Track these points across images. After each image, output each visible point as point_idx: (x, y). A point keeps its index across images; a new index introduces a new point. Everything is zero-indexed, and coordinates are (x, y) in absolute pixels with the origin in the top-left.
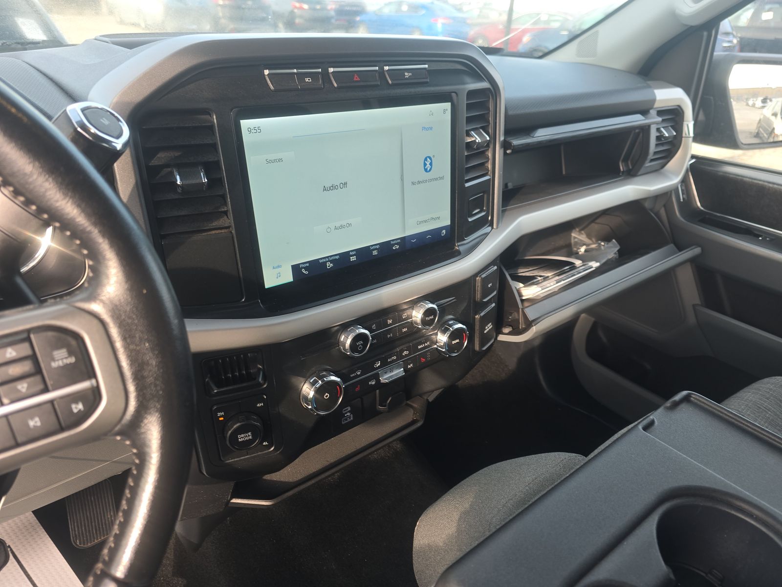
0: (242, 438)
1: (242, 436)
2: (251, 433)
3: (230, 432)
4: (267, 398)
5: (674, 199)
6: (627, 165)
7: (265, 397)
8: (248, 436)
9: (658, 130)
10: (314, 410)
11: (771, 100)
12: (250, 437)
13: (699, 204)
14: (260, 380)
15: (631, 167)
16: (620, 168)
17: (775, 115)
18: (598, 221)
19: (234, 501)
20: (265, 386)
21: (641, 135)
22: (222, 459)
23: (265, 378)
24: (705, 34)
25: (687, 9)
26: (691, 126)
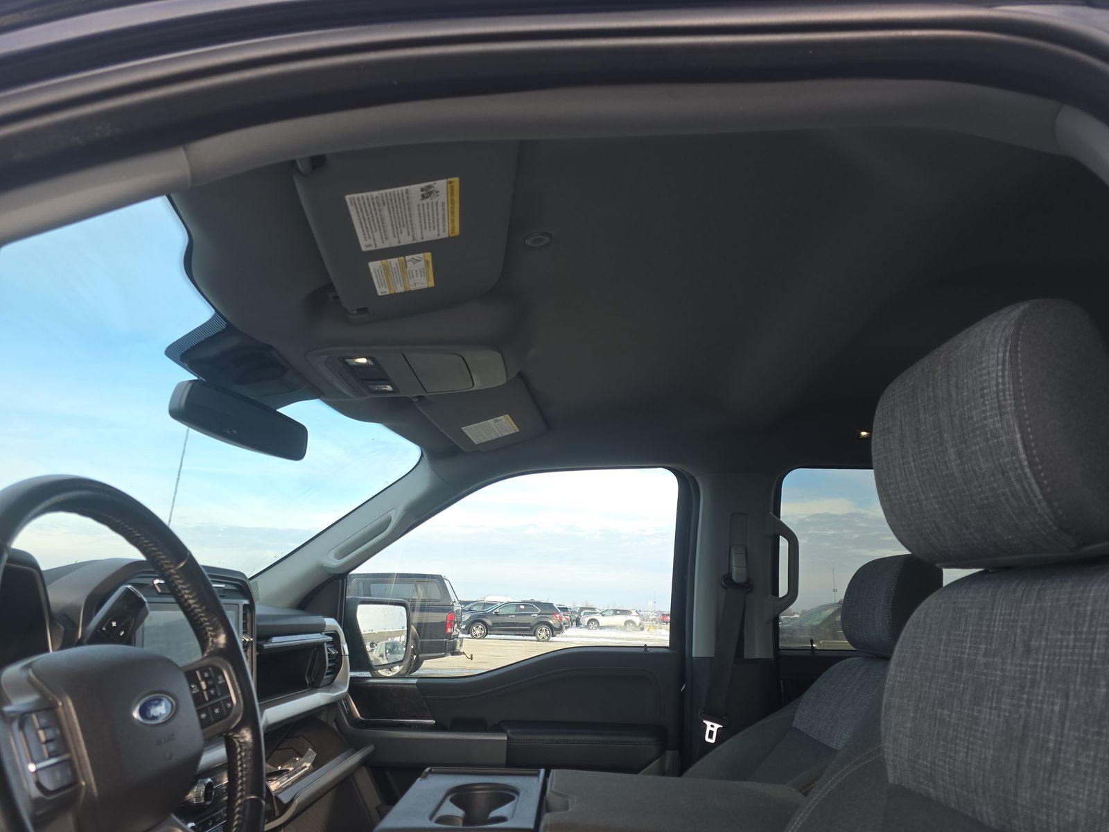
5: (342, 713)
6: (311, 679)
9: (328, 651)
11: (376, 645)
13: (359, 715)
15: (314, 680)
16: (305, 681)
17: (381, 656)
18: (279, 748)
21: (318, 654)
24: (340, 581)
25: (333, 562)
26: (345, 647)
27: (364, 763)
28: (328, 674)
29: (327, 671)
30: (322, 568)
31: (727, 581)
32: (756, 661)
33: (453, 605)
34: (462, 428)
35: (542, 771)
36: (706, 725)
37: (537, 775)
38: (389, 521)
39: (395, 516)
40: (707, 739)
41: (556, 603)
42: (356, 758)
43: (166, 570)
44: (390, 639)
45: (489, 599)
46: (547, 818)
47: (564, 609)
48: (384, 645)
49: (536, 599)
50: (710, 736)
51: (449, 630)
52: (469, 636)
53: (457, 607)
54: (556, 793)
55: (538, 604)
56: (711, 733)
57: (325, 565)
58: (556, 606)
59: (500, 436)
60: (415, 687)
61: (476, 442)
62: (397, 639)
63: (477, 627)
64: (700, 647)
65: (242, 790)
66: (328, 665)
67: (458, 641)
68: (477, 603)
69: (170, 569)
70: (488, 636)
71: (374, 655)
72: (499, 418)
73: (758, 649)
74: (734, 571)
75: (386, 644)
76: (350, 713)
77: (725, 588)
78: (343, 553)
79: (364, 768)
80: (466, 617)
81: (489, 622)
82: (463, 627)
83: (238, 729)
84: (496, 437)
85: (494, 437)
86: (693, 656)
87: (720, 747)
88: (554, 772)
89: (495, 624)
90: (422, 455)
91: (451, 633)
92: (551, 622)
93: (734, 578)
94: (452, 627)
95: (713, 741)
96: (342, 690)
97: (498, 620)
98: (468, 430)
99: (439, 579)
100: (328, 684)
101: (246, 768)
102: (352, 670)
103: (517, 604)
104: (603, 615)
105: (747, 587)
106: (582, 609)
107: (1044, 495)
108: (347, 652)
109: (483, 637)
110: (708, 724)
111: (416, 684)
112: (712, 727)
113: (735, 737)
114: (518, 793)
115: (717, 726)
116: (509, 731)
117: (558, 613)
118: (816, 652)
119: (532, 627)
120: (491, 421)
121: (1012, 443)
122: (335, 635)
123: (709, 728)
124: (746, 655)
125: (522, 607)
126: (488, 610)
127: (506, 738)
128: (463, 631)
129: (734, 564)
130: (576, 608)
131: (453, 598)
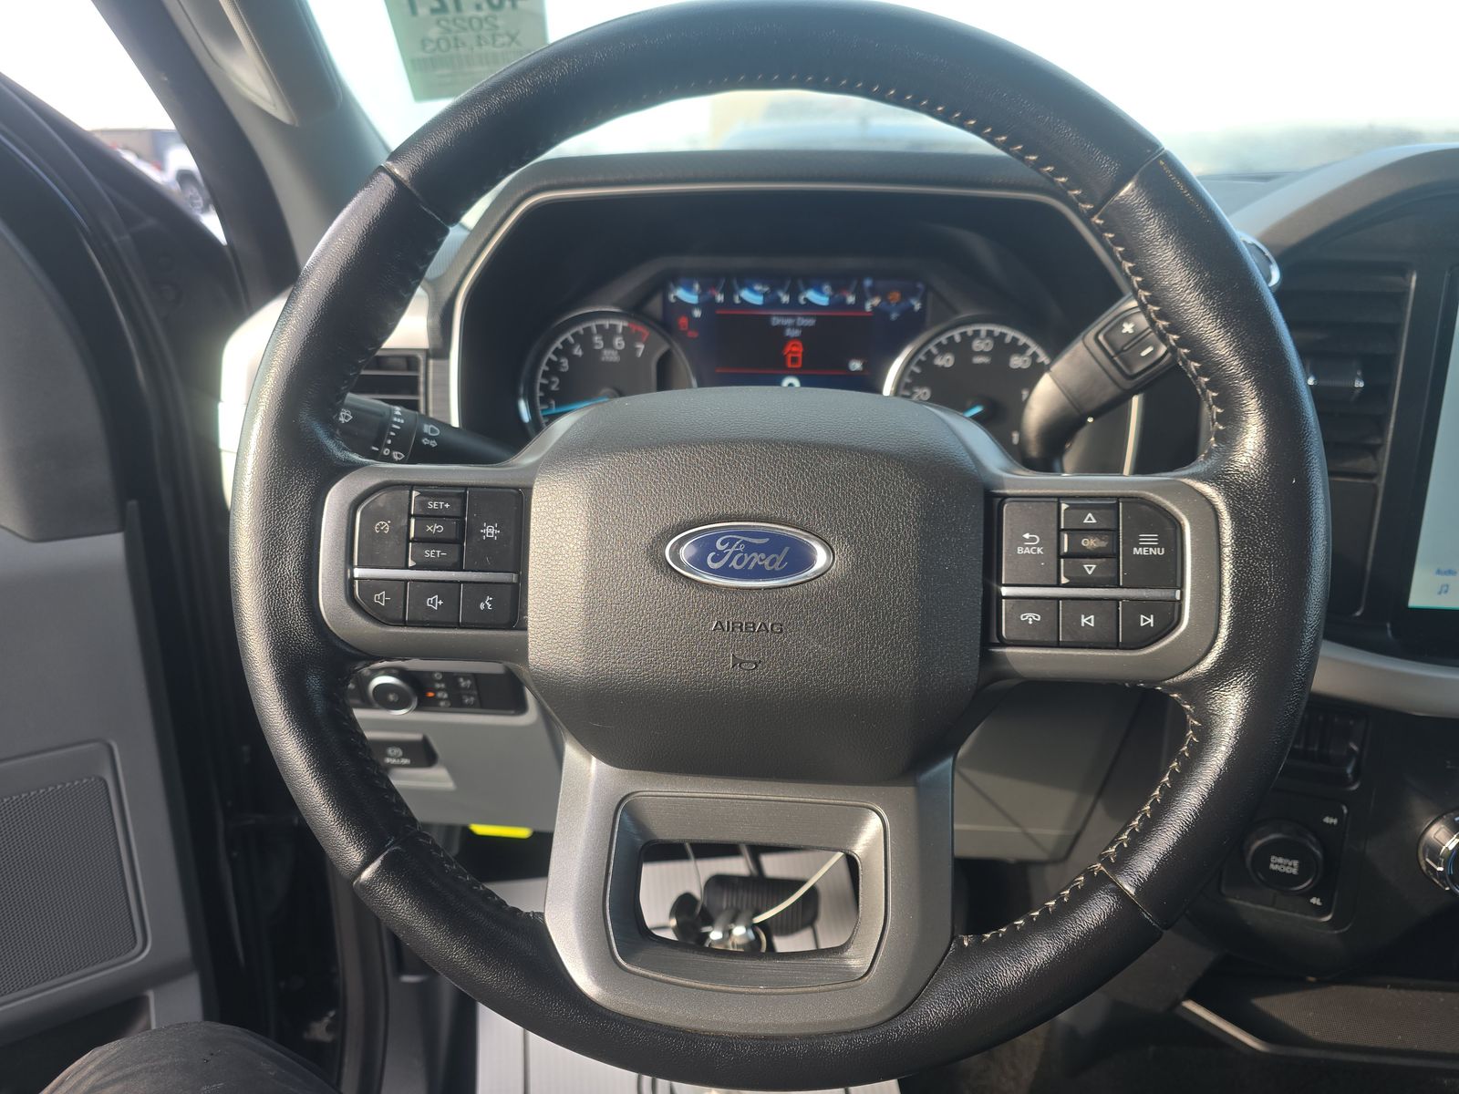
0: (1278, 864)
1: (1280, 860)
2: (1300, 864)
3: (1259, 843)
4: (1348, 814)
7: (1345, 811)
8: (1291, 867)
10: (1448, 879)
12: (1294, 871)
14: (1349, 771)
19: (1190, 1005)
20: (1355, 787)
22: (1223, 890)
23: (1357, 773)
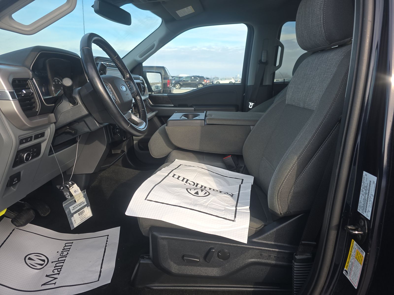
5: (147, 103)
9: (142, 85)
13: (152, 104)
21: (140, 86)
24: (140, 65)
25: (139, 59)
26: (146, 85)
27: (156, 115)
28: (143, 92)
29: (142, 91)
30: (135, 61)
31: (260, 62)
32: (267, 85)
33: (169, 77)
34: (176, 12)
35: (205, 112)
36: (249, 104)
37: (204, 112)
38: (154, 45)
39: (156, 43)
40: (250, 107)
41: (205, 76)
42: (154, 113)
43: (113, 58)
44: (156, 85)
45: (180, 76)
46: (207, 118)
47: (208, 79)
48: (154, 87)
49: (197, 75)
50: (251, 106)
51: (168, 86)
52: (175, 88)
53: (170, 78)
54: (209, 114)
55: (198, 77)
56: (251, 105)
57: (136, 60)
58: (205, 78)
59: (188, 14)
60: (167, 96)
61: (180, 16)
62: (158, 85)
63: (177, 85)
64: (250, 82)
65: (141, 108)
66: (142, 89)
67: (172, 89)
68: (177, 77)
69: (114, 57)
70: (181, 88)
71: (153, 88)
72: (188, 7)
73: (267, 82)
74: (263, 58)
75: (155, 86)
76: (149, 103)
77: (259, 64)
78: (141, 56)
79: (156, 117)
80: (173, 82)
81: (181, 83)
82: (173, 85)
83: (136, 96)
84: (187, 14)
85: (186, 14)
86: (248, 85)
87: (253, 109)
88: (208, 112)
89: (183, 84)
90: (162, 22)
91: (169, 87)
92: (203, 83)
93: (262, 61)
94: (169, 84)
95: (251, 108)
96: (147, 96)
97: (185, 82)
98: (178, 12)
99: (163, 68)
100: (143, 95)
101: (140, 104)
102: (149, 92)
103: (191, 77)
104: (221, 80)
105: (266, 63)
106: (214, 78)
107: (324, 31)
108: (146, 86)
109: (180, 88)
110: (250, 103)
111: (167, 95)
112: (251, 104)
113: (258, 106)
114: (200, 115)
115: (253, 104)
116: (194, 107)
117: (205, 79)
118: (285, 83)
119: (197, 84)
120: (185, 9)
121: (321, 18)
122: (143, 81)
123: (250, 104)
124: (264, 84)
125: (193, 78)
126: (181, 79)
127: (194, 109)
128: (173, 87)
129: (263, 56)
130: (211, 78)
131: (169, 75)
